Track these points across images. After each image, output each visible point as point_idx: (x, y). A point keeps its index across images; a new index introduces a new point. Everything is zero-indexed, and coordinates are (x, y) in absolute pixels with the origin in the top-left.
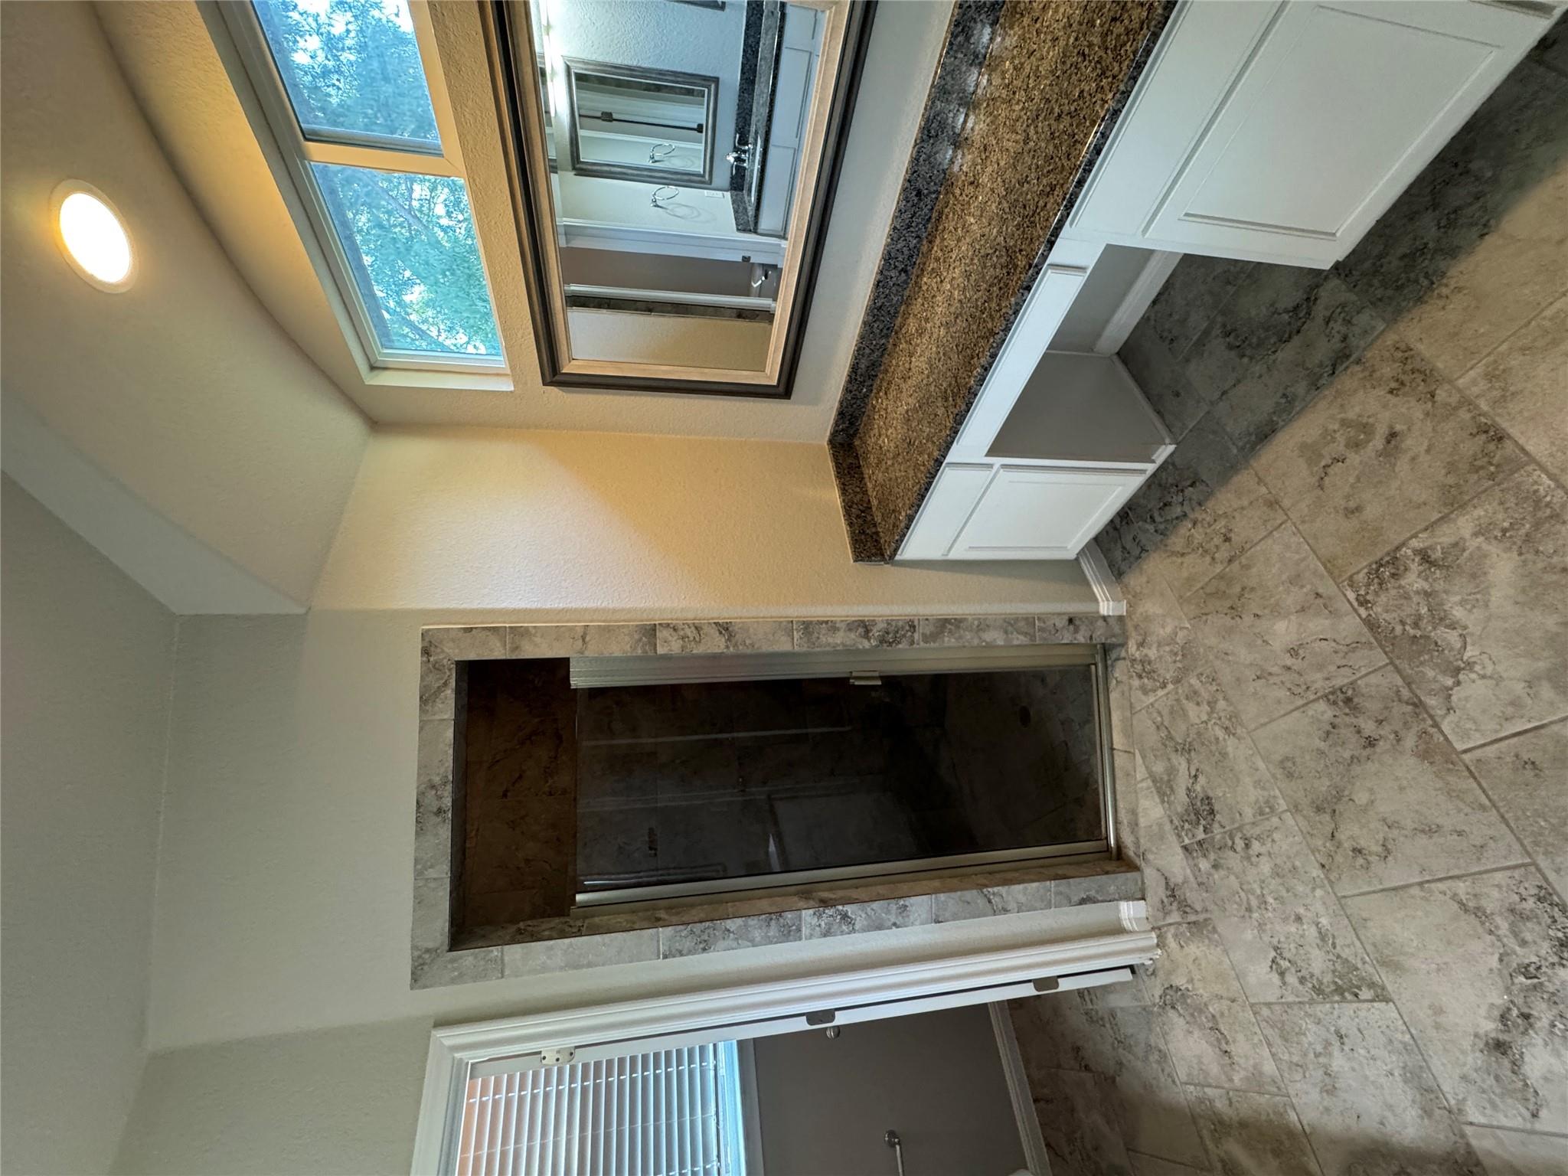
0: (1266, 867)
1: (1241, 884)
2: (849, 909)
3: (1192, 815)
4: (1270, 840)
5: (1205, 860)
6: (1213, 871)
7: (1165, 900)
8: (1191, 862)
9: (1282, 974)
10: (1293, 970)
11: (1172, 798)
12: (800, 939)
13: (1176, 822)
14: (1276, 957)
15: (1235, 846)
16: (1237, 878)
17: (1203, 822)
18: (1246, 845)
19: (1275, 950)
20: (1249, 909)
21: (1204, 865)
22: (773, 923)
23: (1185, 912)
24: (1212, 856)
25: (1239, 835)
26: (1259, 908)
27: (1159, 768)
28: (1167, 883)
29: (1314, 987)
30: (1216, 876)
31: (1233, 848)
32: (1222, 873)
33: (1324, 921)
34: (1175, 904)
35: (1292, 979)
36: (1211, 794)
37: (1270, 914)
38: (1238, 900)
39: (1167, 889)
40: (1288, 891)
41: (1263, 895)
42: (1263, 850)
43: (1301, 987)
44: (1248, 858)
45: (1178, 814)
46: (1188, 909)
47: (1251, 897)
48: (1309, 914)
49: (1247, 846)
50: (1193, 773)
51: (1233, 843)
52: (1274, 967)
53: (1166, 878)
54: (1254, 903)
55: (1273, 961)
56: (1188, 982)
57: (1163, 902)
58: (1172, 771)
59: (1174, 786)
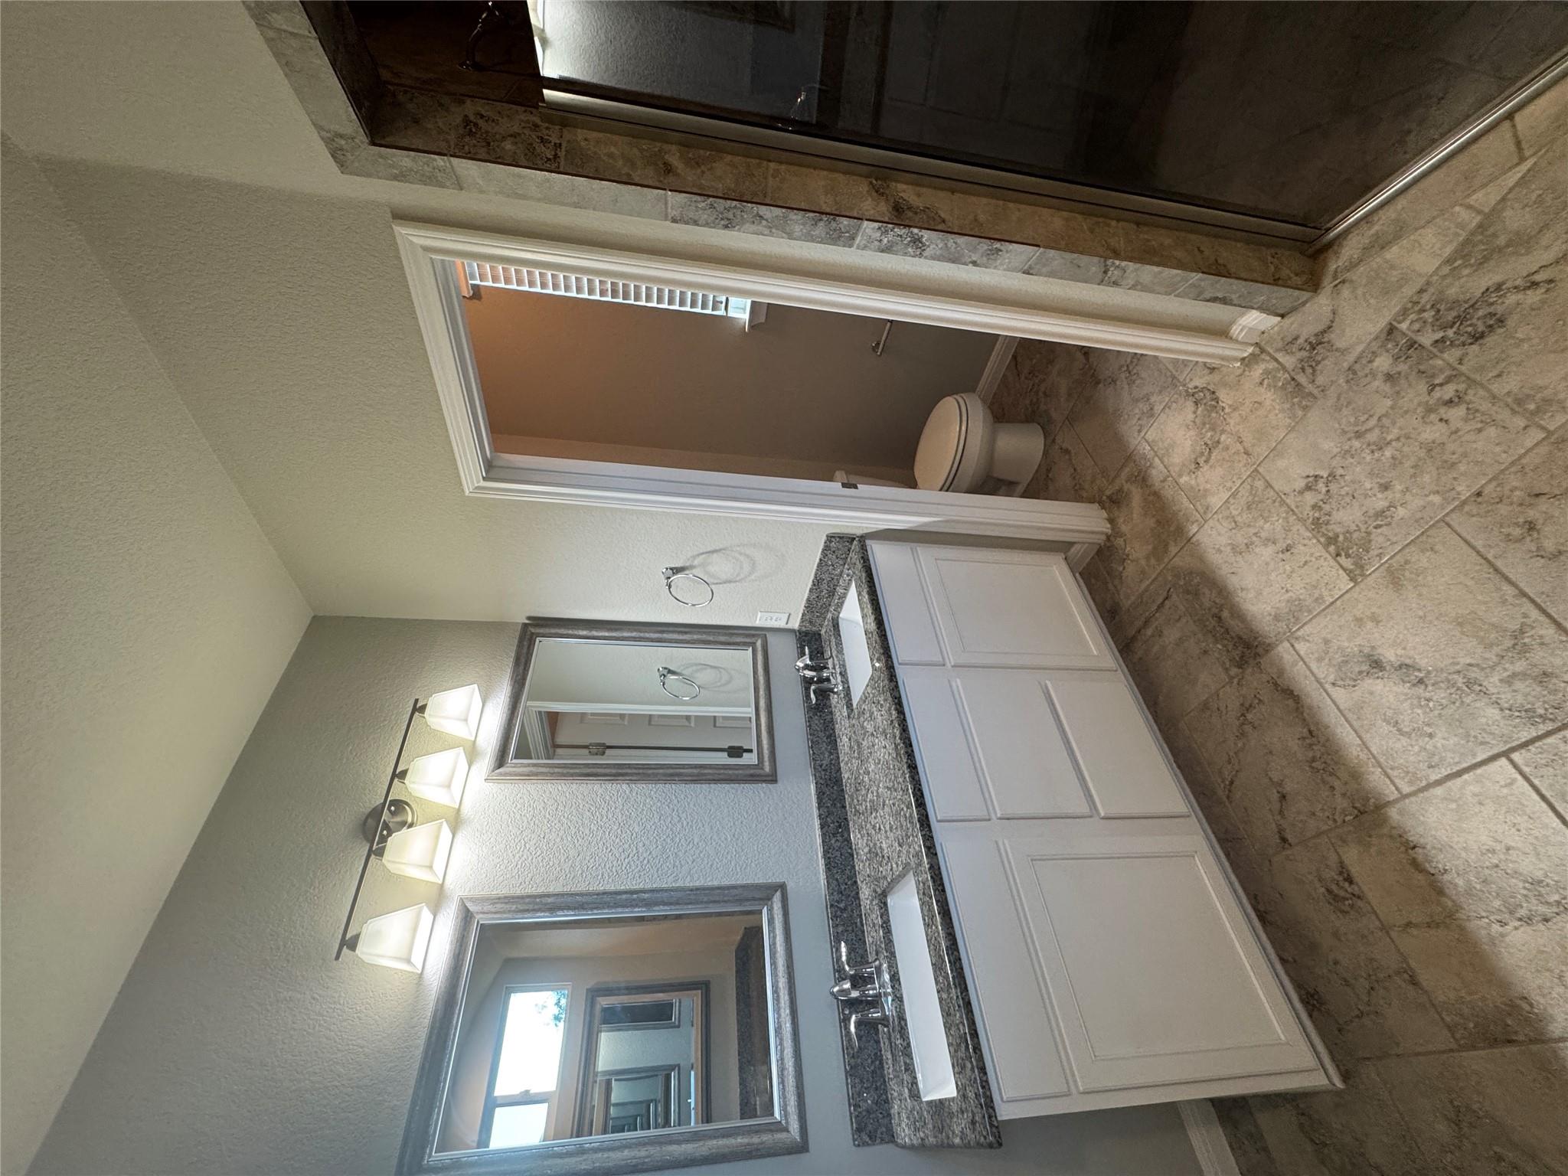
0: (1433, 432)
1: (1386, 415)
2: (926, 235)
3: (1454, 313)
4: (1479, 425)
5: (1391, 361)
6: (1380, 376)
7: (1301, 341)
8: (1375, 346)
9: (1308, 488)
10: (1321, 497)
11: (1466, 272)
12: (850, 246)
13: (1425, 297)
14: (1322, 477)
15: (1437, 388)
16: (1392, 408)
17: (1450, 333)
18: (1451, 401)
19: (1329, 475)
20: (1359, 435)
21: (1383, 363)
22: (821, 224)
23: (1303, 369)
24: (1403, 367)
25: (1462, 387)
26: (1369, 445)
27: (1516, 219)
28: (1324, 332)
29: (1318, 519)
30: (1376, 383)
31: (1432, 388)
32: (1387, 388)
33: (1401, 512)
34: (1305, 354)
35: (1310, 498)
36: (1511, 323)
37: (1368, 458)
38: (1362, 419)
39: (1316, 335)
40: (1415, 467)
41: (1389, 443)
42: (1456, 423)
43: (1308, 508)
44: (1430, 410)
45: (1441, 292)
46: (1309, 371)
47: (1377, 431)
48: (1398, 495)
49: (1450, 403)
50: (1537, 278)
51: (1441, 385)
52: (1311, 479)
53: (1330, 327)
54: (1372, 437)
55: (1316, 476)
56: (1230, 406)
57: (1296, 339)
58: (1523, 242)
59: (1492, 263)
